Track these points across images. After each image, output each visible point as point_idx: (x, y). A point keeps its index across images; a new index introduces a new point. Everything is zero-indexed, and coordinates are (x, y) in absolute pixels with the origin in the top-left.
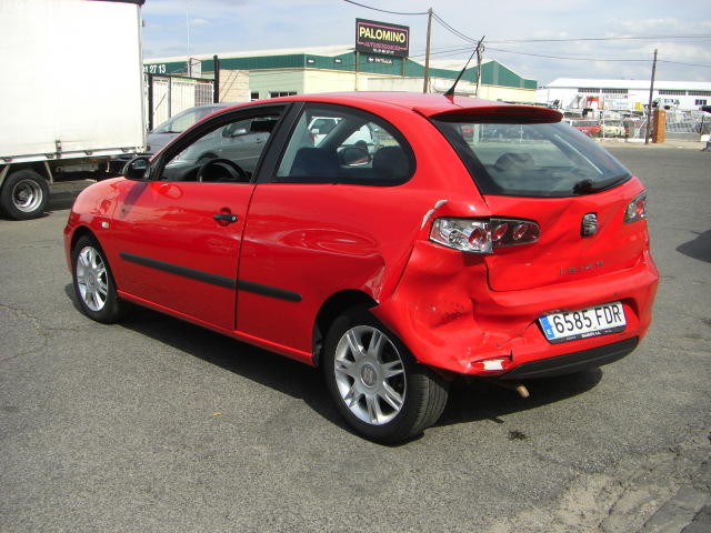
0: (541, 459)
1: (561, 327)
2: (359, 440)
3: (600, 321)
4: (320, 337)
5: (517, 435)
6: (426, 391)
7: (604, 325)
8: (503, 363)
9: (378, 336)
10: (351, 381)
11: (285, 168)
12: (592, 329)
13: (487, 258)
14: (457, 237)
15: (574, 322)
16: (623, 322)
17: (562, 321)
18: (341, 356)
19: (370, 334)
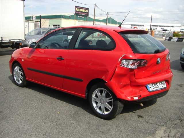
0: (148, 123)
1: (152, 88)
2: (99, 119)
3: (160, 86)
4: (87, 91)
5: (140, 116)
6: (119, 106)
7: (161, 87)
8: (138, 98)
9: (105, 91)
10: (97, 103)
11: (77, 45)
12: (159, 88)
13: (134, 70)
14: (128, 64)
15: (154, 86)
16: (166, 86)
17: (152, 86)
18: (94, 96)
19: (103, 90)
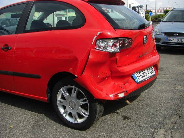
0: (139, 126)
1: (140, 77)
2: (71, 130)
3: (149, 73)
4: (49, 91)
5: (126, 118)
6: (98, 109)
7: (150, 75)
8: (124, 94)
9: (75, 89)
10: (64, 108)
11: (28, 27)
12: (147, 77)
13: (116, 54)
14: (106, 46)
15: (142, 75)
16: (154, 73)
17: (139, 75)
18: (59, 98)
19: (72, 89)
